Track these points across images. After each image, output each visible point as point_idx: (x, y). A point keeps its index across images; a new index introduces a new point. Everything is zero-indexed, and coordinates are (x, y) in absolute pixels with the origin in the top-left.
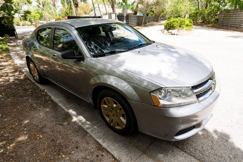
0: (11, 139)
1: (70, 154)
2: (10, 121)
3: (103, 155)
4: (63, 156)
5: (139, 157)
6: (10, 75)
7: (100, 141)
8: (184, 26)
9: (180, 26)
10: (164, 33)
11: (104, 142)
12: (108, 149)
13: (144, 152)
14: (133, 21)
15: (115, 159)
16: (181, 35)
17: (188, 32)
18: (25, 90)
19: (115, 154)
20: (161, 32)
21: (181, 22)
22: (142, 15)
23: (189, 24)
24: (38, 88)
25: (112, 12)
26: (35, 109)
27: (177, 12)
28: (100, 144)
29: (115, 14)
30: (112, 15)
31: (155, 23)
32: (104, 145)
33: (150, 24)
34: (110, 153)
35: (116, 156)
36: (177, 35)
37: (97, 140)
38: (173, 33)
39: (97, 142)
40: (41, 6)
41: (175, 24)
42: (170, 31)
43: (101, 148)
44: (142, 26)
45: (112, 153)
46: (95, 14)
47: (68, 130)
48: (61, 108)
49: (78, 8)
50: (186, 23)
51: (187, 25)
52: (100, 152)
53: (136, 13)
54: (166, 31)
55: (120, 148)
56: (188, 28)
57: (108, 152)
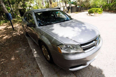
0: (7, 58)
1: (25, 68)
2: (10, 50)
3: (37, 71)
4: (22, 69)
6: (18, 32)
7: (39, 64)
8: (98, 12)
9: (96, 12)
11: (40, 65)
12: (41, 69)
14: (75, 9)
15: (42, 74)
16: (96, 16)
17: (99, 14)
18: (21, 38)
19: (43, 72)
20: (86, 15)
21: (96, 10)
22: (79, 7)
23: (101, 11)
24: (26, 38)
26: (21, 47)
27: (95, 5)
29: (66, 7)
30: (65, 7)
31: (85, 10)
32: (40, 67)
33: (82, 11)
34: (41, 71)
35: (42, 73)
36: (94, 16)
38: (92, 15)
39: (37, 65)
40: (38, 4)
41: (93, 11)
43: (38, 68)
44: (78, 12)
45: (42, 71)
46: (58, 7)
47: (28, 57)
48: (30, 47)
49: (52, 5)
51: (99, 11)
53: (76, 6)
54: (89, 14)
56: (100, 13)
57: (40, 70)
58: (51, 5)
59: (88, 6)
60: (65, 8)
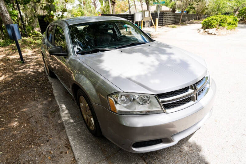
0: (4, 124)
1: (39, 146)
2: (12, 107)
3: (66, 153)
4: (33, 146)
5: (98, 162)
7: (70, 138)
8: (226, 25)
9: (220, 25)
10: (200, 32)
11: (74, 140)
12: (73, 148)
13: (107, 158)
14: (170, 18)
15: (75, 159)
16: (219, 35)
17: (229, 31)
18: (38, 81)
19: (77, 154)
20: (197, 31)
21: (221, 20)
22: (180, 12)
23: (232, 22)
24: (48, 80)
25: (146, 9)
26: (35, 100)
27: (219, 9)
28: (69, 142)
29: (148, 12)
30: (146, 12)
31: (196, 21)
32: (72, 143)
33: (189, 22)
34: (73, 153)
35: (76, 156)
36: (215, 35)
37: (69, 137)
38: (210, 32)
39: (68, 139)
40: (82, 5)
41: (214, 23)
42: (206, 30)
43: (68, 146)
44: (179, 25)
45: (75, 152)
47: (50, 123)
48: (56, 101)
50: (228, 22)
51: (230, 24)
52: (66, 149)
53: (174, 11)
54: (202, 30)
55: (85, 149)
56: (230, 27)
57: (72, 150)
58: (114, 8)
59: (203, 11)
60: (147, 14)
